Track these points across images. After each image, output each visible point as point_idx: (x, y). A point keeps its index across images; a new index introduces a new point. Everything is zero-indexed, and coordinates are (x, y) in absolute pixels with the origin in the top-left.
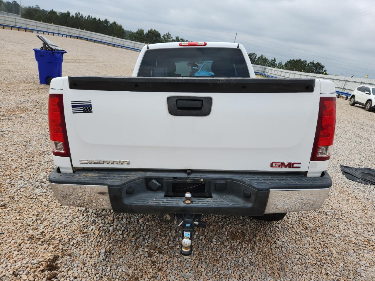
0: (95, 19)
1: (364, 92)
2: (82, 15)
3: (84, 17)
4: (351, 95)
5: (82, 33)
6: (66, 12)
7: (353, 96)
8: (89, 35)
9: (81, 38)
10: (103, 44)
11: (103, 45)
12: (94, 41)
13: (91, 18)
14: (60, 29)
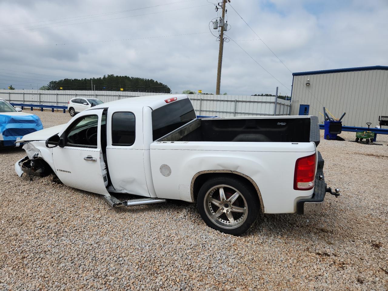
1: (83, 104)
4: (67, 107)
7: (71, 108)
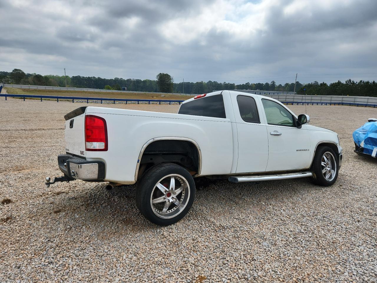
0: (368, 82)
2: (353, 81)
3: (355, 82)
5: (344, 99)
6: (337, 81)
8: (353, 100)
9: (343, 104)
10: (369, 106)
11: (367, 108)
12: (358, 105)
13: (364, 82)
14: (323, 98)
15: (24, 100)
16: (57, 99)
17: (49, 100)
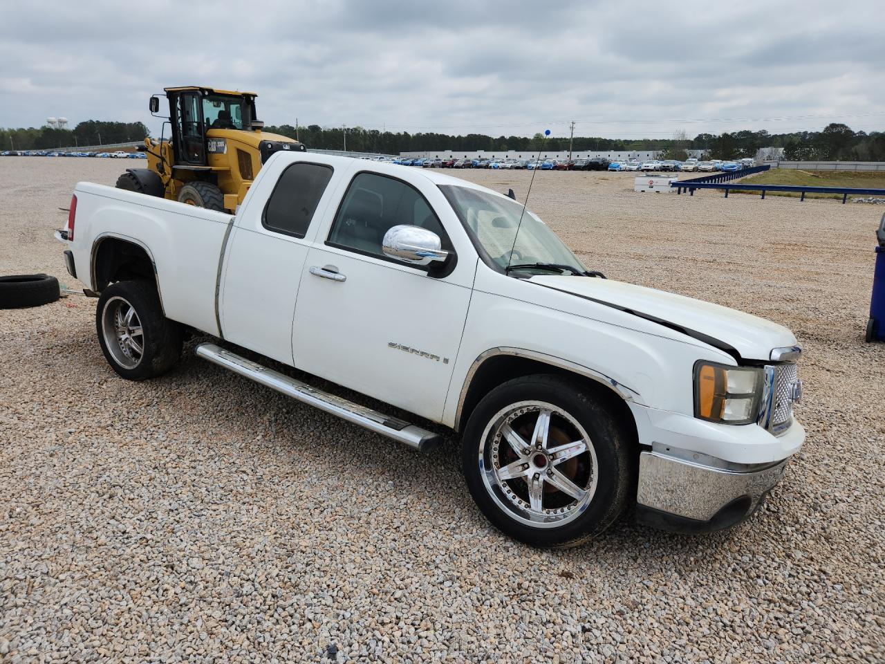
15: (726, 197)
16: (801, 194)
17: (789, 196)
